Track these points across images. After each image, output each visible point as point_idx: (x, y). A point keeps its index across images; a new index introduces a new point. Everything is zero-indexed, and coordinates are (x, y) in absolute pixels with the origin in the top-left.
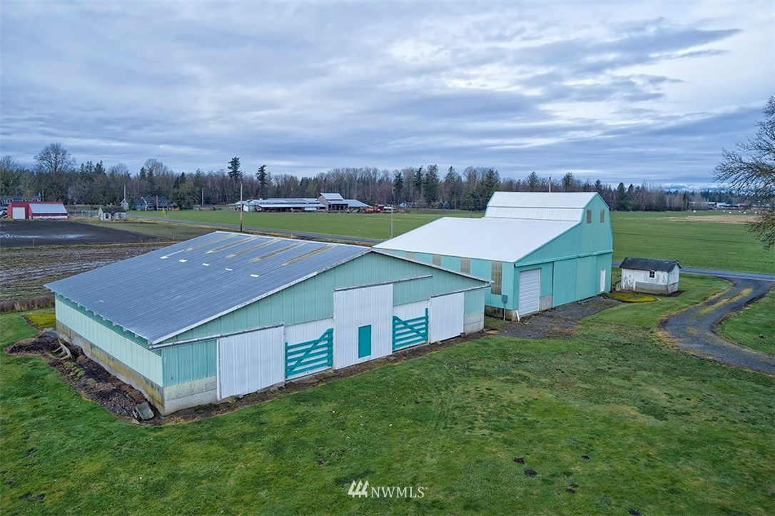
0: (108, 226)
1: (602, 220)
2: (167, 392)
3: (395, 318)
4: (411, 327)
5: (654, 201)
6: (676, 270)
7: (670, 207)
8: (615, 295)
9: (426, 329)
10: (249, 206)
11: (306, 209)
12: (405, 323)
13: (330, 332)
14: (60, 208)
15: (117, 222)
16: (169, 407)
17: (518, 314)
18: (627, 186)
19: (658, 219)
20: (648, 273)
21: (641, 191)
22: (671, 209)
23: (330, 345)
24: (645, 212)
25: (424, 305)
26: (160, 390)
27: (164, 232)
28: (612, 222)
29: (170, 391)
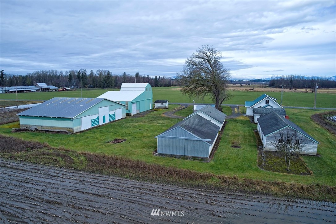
1: (150, 90)
2: (74, 129)
3: (109, 114)
4: (112, 116)
5: (167, 83)
6: (167, 102)
7: (172, 85)
8: (153, 110)
9: (115, 117)
10: (2, 91)
11: (31, 91)
12: (111, 115)
13: (98, 117)
17: (132, 114)
18: (158, 77)
19: (168, 89)
20: (161, 104)
21: (163, 79)
22: (173, 86)
23: (98, 120)
24: (164, 87)
25: (114, 111)
28: (152, 91)
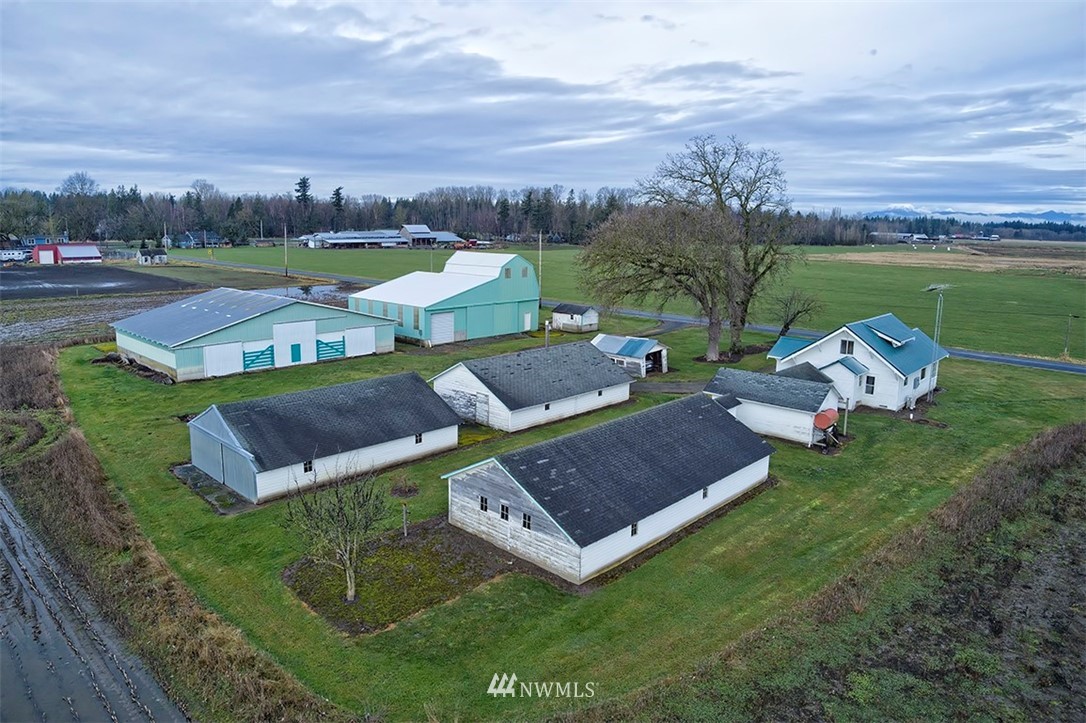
0: (148, 271)
2: (178, 371)
3: (318, 341)
4: (331, 347)
5: (822, 232)
6: (591, 314)
7: (842, 241)
9: (344, 348)
10: (315, 242)
11: (383, 245)
12: (325, 344)
13: (272, 347)
14: (92, 251)
15: (158, 266)
16: (180, 378)
17: (431, 343)
20: (570, 316)
22: (842, 243)
23: (272, 354)
25: (340, 334)
26: (175, 370)
27: (206, 278)
29: (180, 371)
